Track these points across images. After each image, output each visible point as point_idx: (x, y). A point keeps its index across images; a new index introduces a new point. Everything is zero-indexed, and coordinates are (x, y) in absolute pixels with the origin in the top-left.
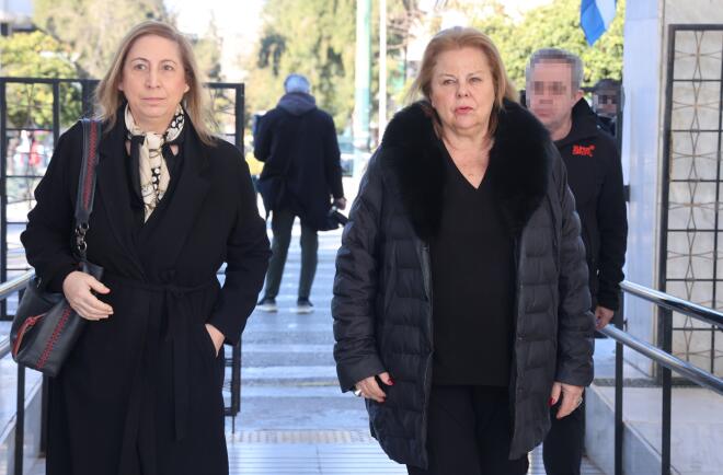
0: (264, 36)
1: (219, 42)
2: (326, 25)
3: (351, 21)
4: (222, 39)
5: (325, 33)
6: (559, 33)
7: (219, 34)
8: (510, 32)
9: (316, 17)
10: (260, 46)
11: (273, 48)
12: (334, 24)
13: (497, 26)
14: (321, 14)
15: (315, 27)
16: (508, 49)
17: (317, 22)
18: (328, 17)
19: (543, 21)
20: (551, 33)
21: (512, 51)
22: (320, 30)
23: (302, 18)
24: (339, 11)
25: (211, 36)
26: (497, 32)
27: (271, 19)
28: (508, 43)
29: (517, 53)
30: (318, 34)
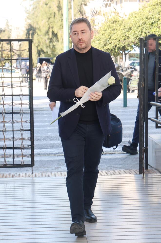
0: (28, 28)
1: (10, 31)
2: (51, 23)
3: (61, 21)
4: (11, 30)
5: (51, 26)
6: (142, 21)
7: (10, 28)
8: (122, 23)
9: (47, 20)
10: (26, 32)
11: (31, 32)
12: (54, 22)
13: (117, 20)
14: (49, 19)
15: (47, 23)
16: (122, 29)
17: (48, 21)
18: (52, 20)
19: (136, 17)
20: (139, 22)
21: (123, 29)
22: (49, 25)
23: (42, 20)
24: (56, 17)
25: (7, 28)
26: (117, 22)
27: (30, 22)
28: (122, 26)
29: (126, 30)
30: (48, 26)
